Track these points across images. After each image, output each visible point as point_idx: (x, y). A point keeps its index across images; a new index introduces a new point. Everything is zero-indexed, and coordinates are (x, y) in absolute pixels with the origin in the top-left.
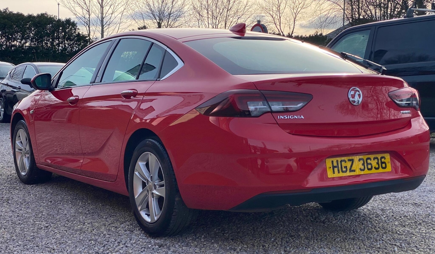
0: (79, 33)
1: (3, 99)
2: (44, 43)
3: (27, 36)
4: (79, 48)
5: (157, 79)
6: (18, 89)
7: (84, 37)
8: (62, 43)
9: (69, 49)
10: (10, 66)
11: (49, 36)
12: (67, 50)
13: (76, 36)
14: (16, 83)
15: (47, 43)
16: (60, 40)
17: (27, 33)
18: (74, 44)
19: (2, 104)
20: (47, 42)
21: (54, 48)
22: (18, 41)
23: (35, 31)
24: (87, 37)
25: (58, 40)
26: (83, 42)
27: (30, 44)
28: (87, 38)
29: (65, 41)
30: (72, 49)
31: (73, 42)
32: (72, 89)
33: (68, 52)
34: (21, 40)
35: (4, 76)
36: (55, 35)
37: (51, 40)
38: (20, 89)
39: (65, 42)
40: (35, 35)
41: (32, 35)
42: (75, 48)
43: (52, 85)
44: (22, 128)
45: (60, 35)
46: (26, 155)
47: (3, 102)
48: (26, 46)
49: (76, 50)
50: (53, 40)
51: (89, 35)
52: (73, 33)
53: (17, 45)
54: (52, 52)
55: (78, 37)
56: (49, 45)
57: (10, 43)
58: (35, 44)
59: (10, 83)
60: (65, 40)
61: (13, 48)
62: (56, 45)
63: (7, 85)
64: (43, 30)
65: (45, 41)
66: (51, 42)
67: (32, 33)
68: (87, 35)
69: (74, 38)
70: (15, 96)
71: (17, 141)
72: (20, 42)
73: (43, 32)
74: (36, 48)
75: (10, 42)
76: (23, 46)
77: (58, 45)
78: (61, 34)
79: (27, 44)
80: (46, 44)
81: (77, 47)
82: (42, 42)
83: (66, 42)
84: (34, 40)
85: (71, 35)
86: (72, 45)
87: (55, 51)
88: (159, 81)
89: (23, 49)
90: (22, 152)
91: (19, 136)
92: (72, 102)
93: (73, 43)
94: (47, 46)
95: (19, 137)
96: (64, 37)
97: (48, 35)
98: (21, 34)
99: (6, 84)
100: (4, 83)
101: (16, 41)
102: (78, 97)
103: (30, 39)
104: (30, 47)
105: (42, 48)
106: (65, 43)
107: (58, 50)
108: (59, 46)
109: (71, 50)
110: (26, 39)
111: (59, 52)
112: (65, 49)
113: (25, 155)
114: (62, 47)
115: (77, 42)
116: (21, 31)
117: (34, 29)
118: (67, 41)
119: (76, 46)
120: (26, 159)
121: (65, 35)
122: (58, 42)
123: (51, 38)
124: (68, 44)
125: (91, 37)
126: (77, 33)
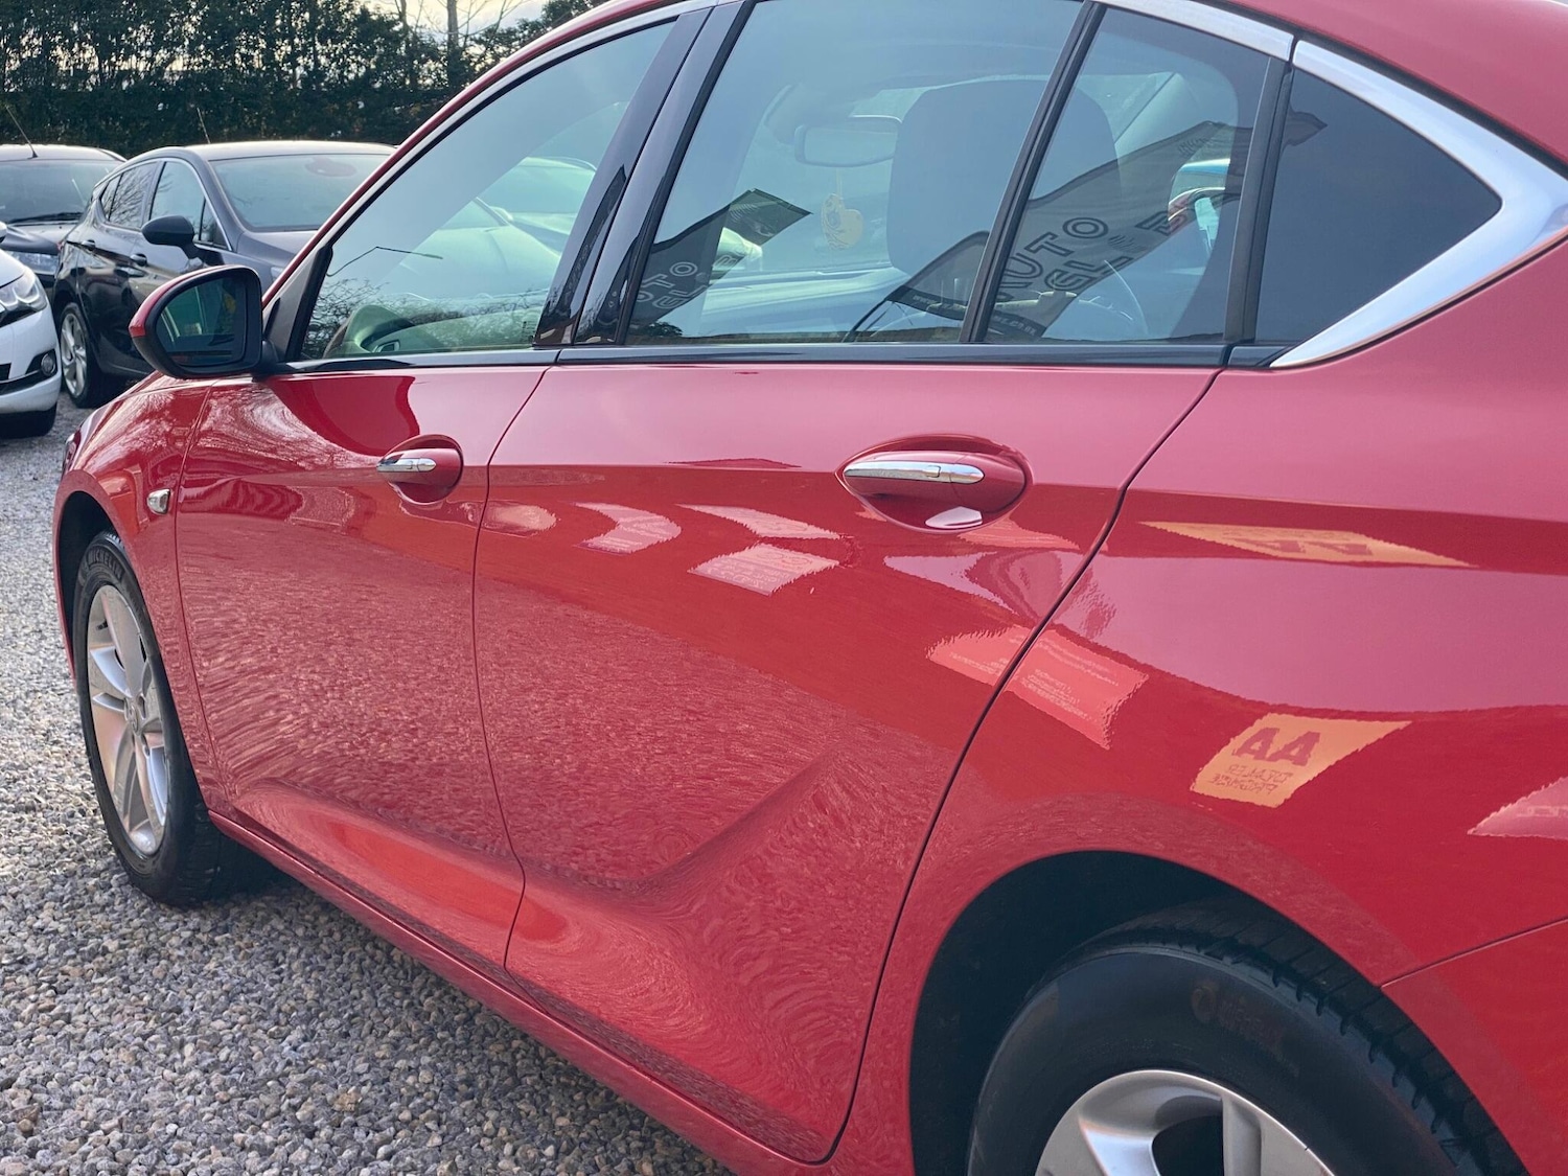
0: (364, 12)
1: (80, 305)
2: (237, 55)
3: (173, 36)
4: (368, 68)
5: (1228, 351)
6: (137, 266)
7: (383, 25)
8: (304, 53)
9: (332, 73)
10: (101, 165)
11: (253, 30)
12: (327, 79)
13: (355, 24)
14: (127, 237)
15: (250, 55)
16: (297, 40)
17: (173, 24)
18: (351, 52)
19: (79, 328)
20: (251, 52)
21: (278, 75)
22: (143, 53)
23: (201, 13)
24: (394, 23)
25: (291, 43)
26: (384, 44)
27: (189, 64)
28: (396, 28)
29: (314, 45)
30: (342, 72)
31: (344, 46)
32: (409, 380)
33: (328, 85)
34: (155, 50)
35: (82, 210)
36: (278, 22)
37: (263, 45)
38: (143, 263)
39: (314, 49)
40: (201, 28)
41: (192, 30)
42: (353, 66)
43: (266, 336)
44: (115, 581)
45: (296, 24)
46: (147, 736)
47: (81, 319)
48: (172, 74)
49: (357, 75)
50: (271, 44)
51: (402, 15)
52: (344, 11)
53: (141, 69)
54: (271, 89)
55: (362, 25)
56: (257, 64)
57: (112, 64)
58: (205, 62)
59: (103, 241)
60: (314, 40)
61: (125, 84)
62: (284, 61)
63: (92, 249)
64: (231, 7)
65: (243, 50)
66: (262, 51)
67: (190, 21)
68: (397, 17)
69: (349, 29)
70: (128, 292)
71: (92, 648)
72: (151, 60)
73: (232, 13)
74: (211, 77)
75: (113, 59)
76: (160, 71)
77: (291, 59)
78: (298, 16)
79: (178, 65)
80: (246, 58)
81: (359, 65)
82: (230, 52)
83: (319, 47)
84: (202, 47)
85: (334, 19)
86: (341, 55)
87: (280, 86)
88: (1264, 365)
89: (164, 84)
90: (124, 711)
91: (101, 623)
92: (419, 485)
93: (346, 51)
94: (250, 68)
95: (100, 627)
96: (310, 28)
97: (251, 26)
98: (151, 28)
99: (85, 246)
100: (76, 241)
101: (134, 57)
102: (453, 452)
103: (187, 43)
104: (188, 77)
105: (235, 77)
106: (316, 53)
107: (293, 80)
108: (295, 65)
109: (341, 76)
110: (170, 45)
111: (296, 88)
112: (317, 74)
113: (144, 738)
114: (306, 67)
115: (359, 46)
116: (149, 16)
117: (199, 7)
118: (323, 42)
119: (358, 62)
120: (150, 759)
121: (314, 22)
122: (289, 48)
123: (262, 37)
124: (328, 56)
125: (410, 21)
126: (358, 12)
